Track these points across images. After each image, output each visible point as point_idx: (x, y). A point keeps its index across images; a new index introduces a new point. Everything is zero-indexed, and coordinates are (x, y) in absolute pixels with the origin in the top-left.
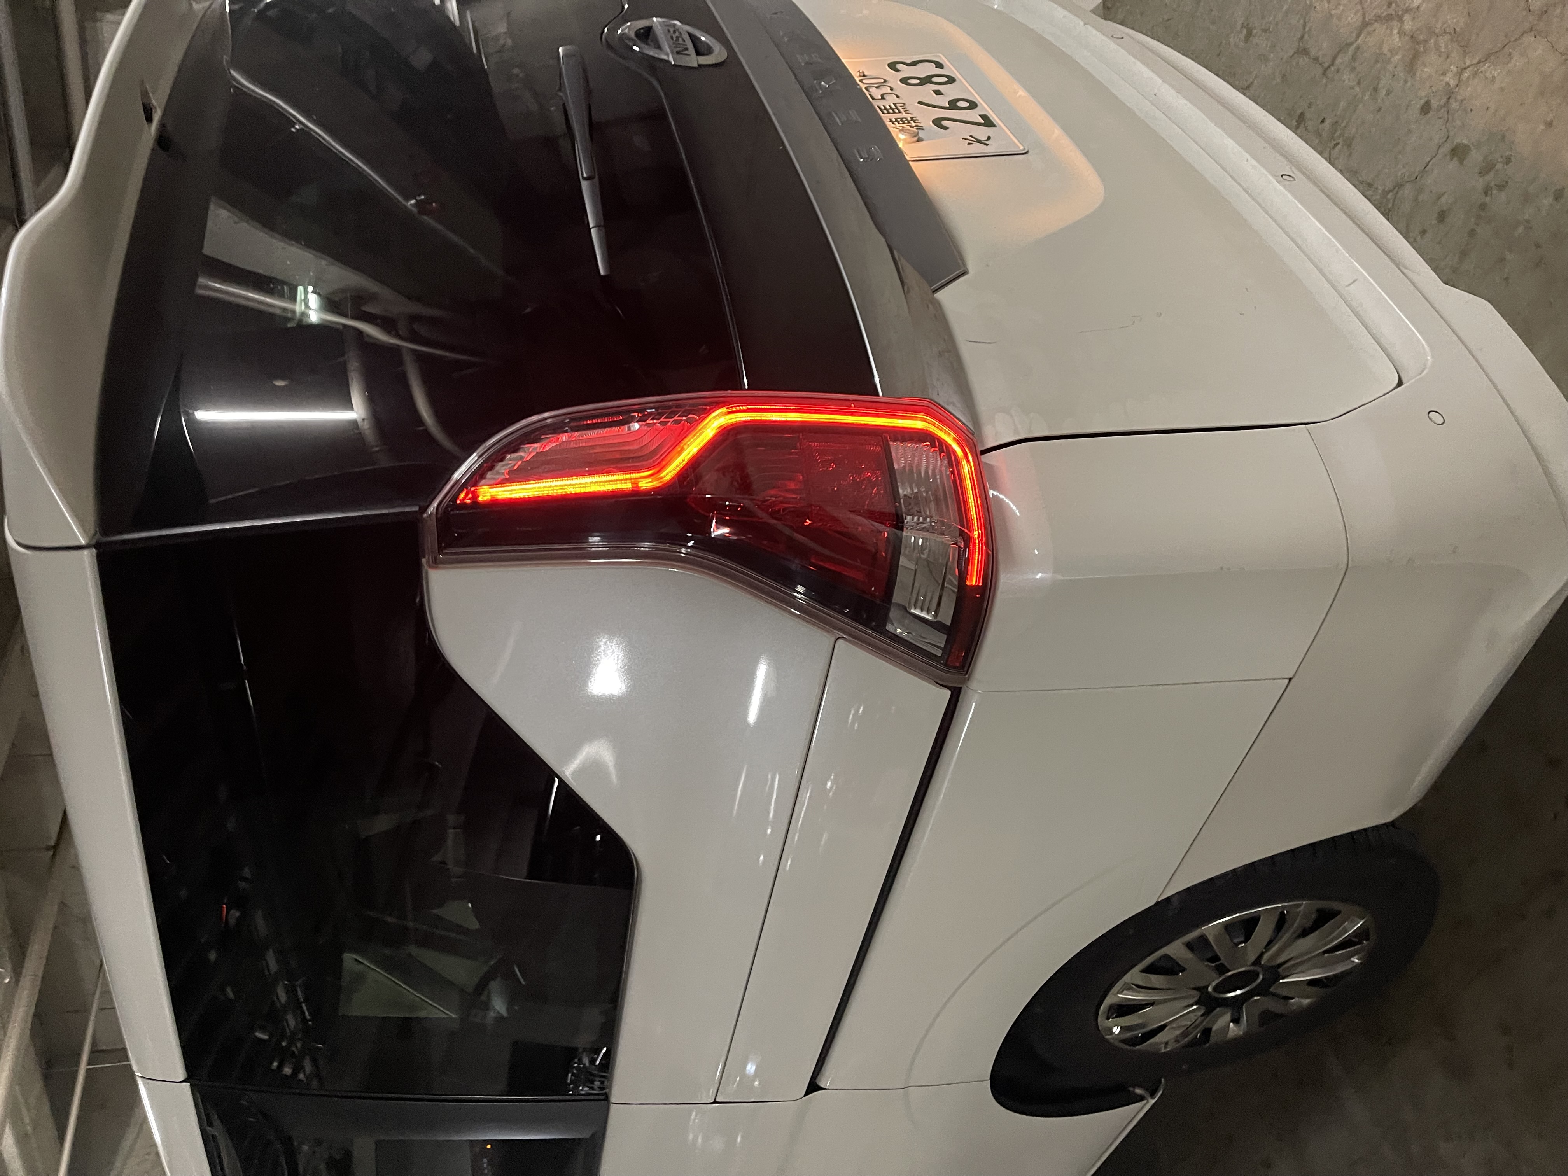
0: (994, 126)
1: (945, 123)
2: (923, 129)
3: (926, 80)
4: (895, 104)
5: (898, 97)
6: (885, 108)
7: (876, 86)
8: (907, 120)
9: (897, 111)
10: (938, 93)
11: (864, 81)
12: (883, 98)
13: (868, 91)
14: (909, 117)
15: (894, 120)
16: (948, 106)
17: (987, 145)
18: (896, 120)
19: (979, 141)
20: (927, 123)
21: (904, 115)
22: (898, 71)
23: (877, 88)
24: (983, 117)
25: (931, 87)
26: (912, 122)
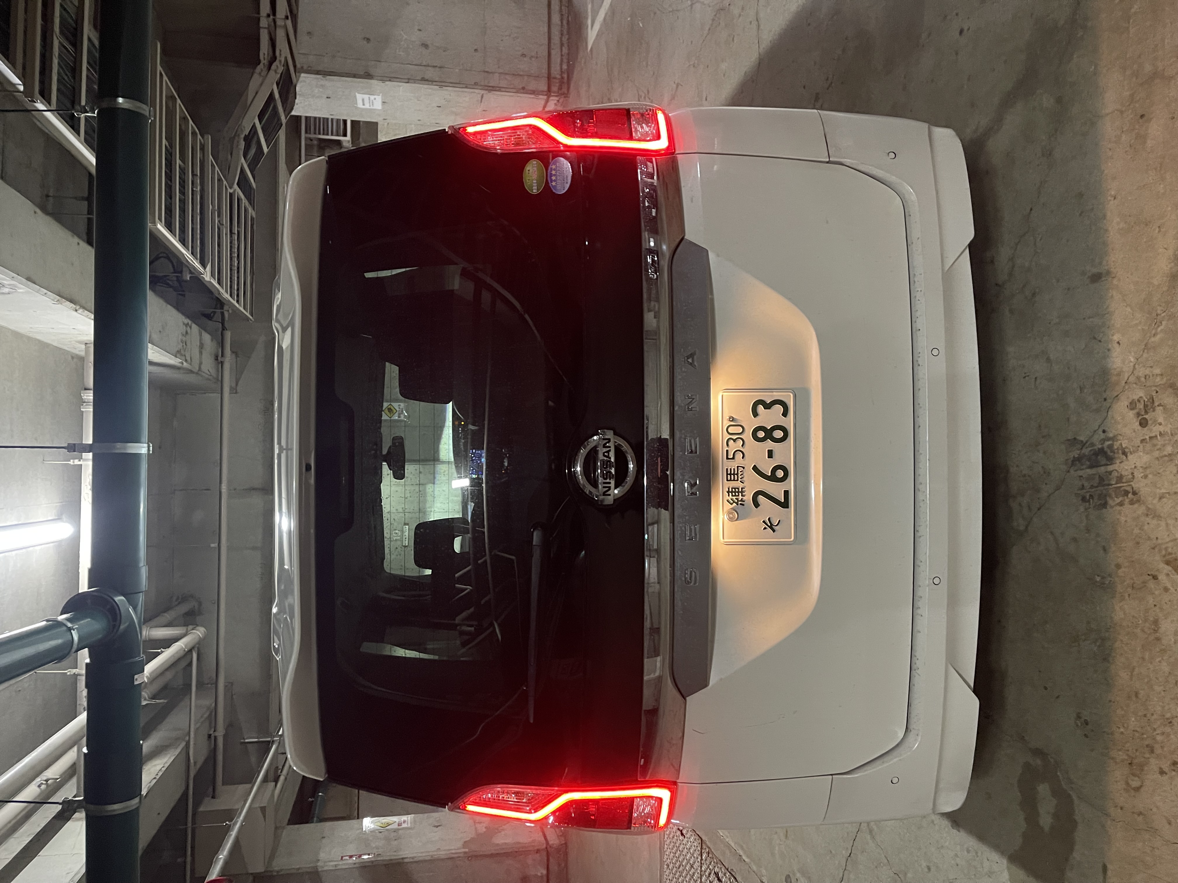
0: (788, 507)
1: (761, 498)
2: (743, 505)
3: (769, 434)
4: (738, 467)
5: (743, 458)
6: (730, 474)
7: (735, 437)
8: (738, 492)
9: (736, 479)
10: (770, 454)
11: (730, 430)
12: (733, 458)
13: (728, 445)
14: (741, 485)
15: (730, 490)
16: (770, 475)
17: (774, 531)
18: (732, 488)
19: (771, 527)
20: (748, 497)
21: (738, 484)
22: (755, 414)
23: (734, 440)
24: (786, 493)
25: (769, 444)
26: (740, 494)
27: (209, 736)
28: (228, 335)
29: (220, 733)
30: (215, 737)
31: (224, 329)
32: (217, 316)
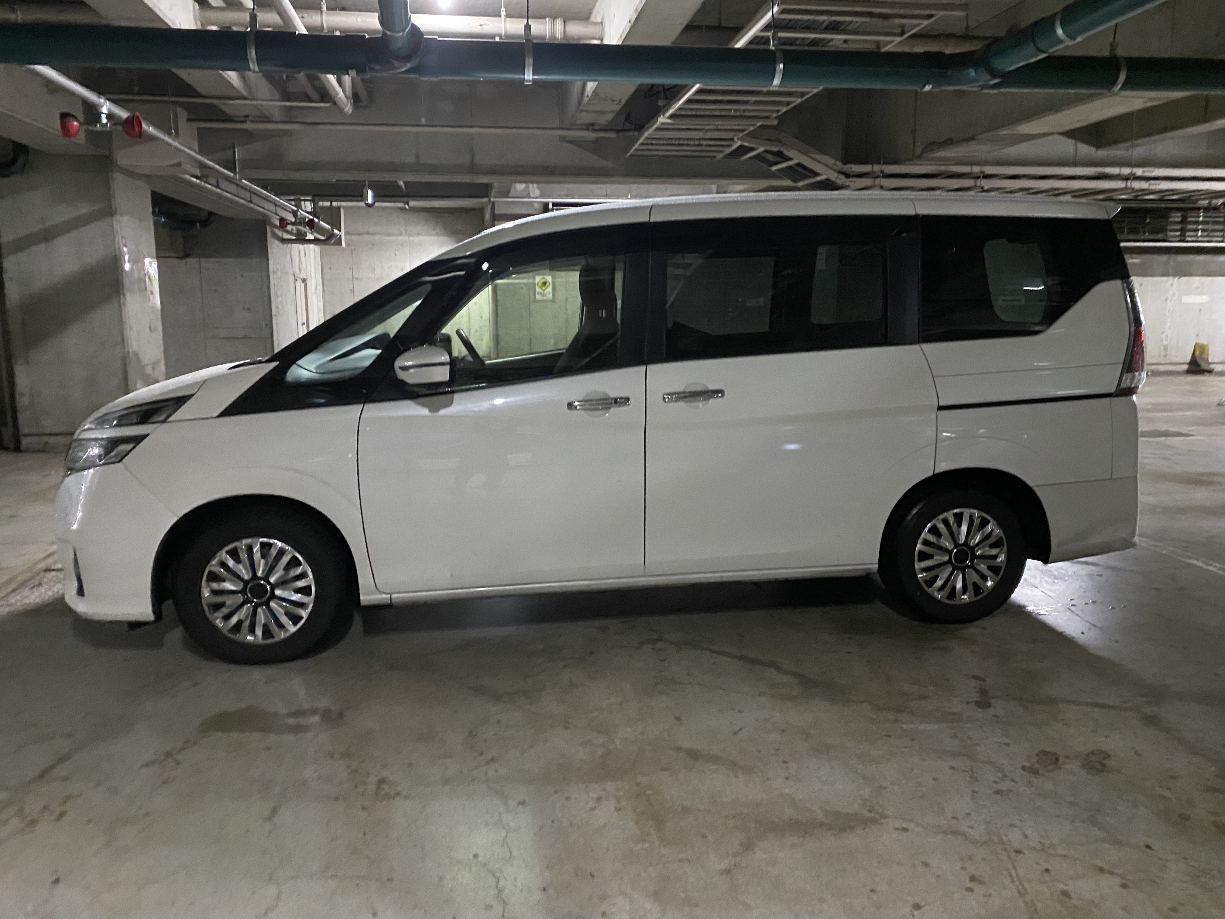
27: (247, 116)
28: (613, 135)
29: (248, 126)
30: (245, 122)
31: (618, 131)
32: (628, 126)
